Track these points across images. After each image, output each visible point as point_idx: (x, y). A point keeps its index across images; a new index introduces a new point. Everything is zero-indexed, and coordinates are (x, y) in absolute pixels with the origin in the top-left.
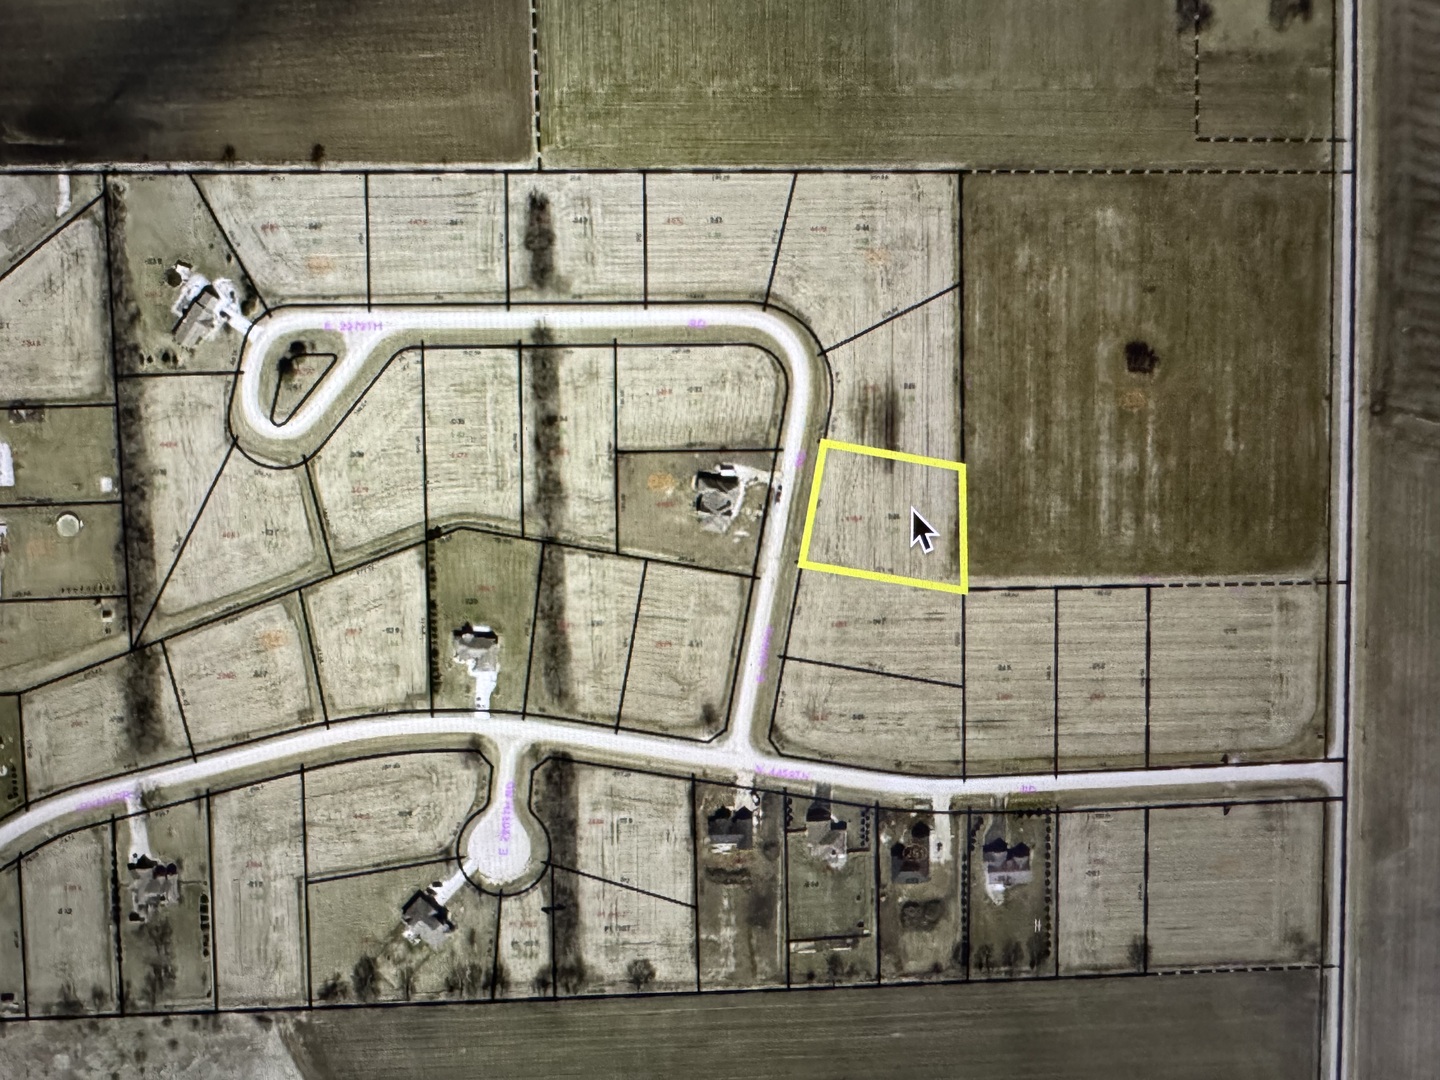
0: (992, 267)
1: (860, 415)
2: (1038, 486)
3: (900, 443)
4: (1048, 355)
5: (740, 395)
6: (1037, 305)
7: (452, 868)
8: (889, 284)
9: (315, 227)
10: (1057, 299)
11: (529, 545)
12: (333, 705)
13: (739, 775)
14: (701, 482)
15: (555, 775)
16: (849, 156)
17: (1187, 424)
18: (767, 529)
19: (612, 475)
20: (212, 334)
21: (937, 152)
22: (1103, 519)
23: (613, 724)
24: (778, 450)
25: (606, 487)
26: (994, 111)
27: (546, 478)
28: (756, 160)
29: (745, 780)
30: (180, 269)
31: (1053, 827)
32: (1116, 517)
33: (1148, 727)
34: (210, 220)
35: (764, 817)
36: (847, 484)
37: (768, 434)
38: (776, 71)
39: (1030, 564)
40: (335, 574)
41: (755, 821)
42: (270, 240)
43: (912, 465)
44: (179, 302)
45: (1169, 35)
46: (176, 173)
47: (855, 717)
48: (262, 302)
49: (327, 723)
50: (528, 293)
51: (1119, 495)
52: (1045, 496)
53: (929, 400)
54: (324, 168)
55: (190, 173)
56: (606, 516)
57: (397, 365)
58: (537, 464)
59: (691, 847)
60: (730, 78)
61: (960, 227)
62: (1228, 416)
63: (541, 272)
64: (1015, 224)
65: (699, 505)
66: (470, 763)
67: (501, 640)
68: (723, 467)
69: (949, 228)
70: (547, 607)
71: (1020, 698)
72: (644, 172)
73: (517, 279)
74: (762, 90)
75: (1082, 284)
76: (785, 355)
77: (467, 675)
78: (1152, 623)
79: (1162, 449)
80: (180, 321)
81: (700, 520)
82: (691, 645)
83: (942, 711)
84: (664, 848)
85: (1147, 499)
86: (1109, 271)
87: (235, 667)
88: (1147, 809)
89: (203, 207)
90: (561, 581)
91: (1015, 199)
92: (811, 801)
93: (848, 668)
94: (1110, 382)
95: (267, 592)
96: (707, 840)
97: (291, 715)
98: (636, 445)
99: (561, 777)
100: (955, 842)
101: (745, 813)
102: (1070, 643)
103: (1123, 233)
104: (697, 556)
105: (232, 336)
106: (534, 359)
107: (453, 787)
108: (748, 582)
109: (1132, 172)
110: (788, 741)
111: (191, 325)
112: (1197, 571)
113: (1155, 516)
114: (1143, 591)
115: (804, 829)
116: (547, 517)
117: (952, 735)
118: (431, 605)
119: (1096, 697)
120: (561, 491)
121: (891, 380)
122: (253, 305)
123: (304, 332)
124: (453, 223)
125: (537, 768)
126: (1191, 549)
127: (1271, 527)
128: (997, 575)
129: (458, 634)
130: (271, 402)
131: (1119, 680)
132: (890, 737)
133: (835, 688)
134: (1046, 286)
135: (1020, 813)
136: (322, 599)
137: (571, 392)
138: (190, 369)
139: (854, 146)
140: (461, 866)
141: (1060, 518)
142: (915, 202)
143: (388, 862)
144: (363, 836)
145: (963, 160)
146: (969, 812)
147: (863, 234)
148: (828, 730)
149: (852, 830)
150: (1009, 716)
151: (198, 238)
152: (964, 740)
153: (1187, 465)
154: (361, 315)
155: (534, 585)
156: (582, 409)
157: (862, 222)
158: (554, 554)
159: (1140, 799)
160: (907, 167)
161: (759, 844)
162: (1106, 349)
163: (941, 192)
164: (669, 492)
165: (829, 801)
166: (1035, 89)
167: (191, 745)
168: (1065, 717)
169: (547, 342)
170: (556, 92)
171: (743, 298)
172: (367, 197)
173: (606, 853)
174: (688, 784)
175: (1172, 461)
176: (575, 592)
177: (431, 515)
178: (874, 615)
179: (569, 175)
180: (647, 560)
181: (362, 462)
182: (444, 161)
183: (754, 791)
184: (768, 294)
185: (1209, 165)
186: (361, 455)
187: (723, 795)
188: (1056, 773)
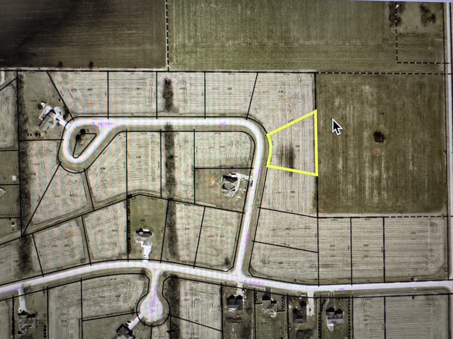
0: (326, 105)
1: (280, 156)
2: (343, 182)
3: (295, 166)
4: (347, 136)
5: (238, 149)
6: (342, 118)
7: (134, 316)
8: (290, 111)
9: (90, 90)
10: (350, 117)
11: (164, 200)
12: (93, 257)
13: (238, 283)
14: (224, 179)
15: (172, 283)
16: (276, 67)
17: (396, 159)
18: (248, 196)
19: (193, 176)
20: (53, 126)
21: (307, 65)
22: (367, 193)
23: (193, 265)
24: (251, 168)
25: (190, 181)
26: (326, 52)
27: (170, 177)
28: (243, 68)
29: (240, 285)
30: (42, 104)
31: (351, 303)
32: (372, 192)
33: (384, 268)
34: (53, 87)
35: (247, 299)
36: (276, 180)
37: (248, 163)
38: (251, 38)
39: (341, 209)
40: (94, 210)
41: (244, 300)
42: (74, 94)
43: (299, 174)
44: (42, 115)
45: (386, 27)
46: (42, 71)
47: (279, 263)
48: (71, 115)
49: (90, 264)
50: (164, 113)
51: (372, 185)
52: (346, 184)
53: (305, 151)
54: (93, 70)
55: (47, 71)
56: (191, 191)
57: (117, 138)
58: (166, 173)
59: (221, 309)
60: (234, 40)
61: (315, 92)
62: (410, 158)
63: (169, 106)
64: (334, 90)
65: (224, 187)
66: (142, 278)
67: (152, 234)
68: (232, 174)
69: (311, 92)
70: (169, 223)
71: (338, 257)
72: (205, 72)
73: (160, 108)
74: (246, 44)
75: (358, 111)
76: (254, 135)
77: (141, 247)
78: (385, 230)
79: (387, 169)
80: (42, 122)
81: (224, 192)
82: (221, 237)
83: (311, 261)
84: (211, 310)
85: (382, 186)
86: (367, 107)
87: (58, 243)
88: (385, 297)
89: (51, 82)
90: (175, 213)
91: (334, 82)
92: (264, 293)
93: (277, 245)
94: (369, 145)
95: (70, 216)
96: (226, 307)
97: (77, 260)
98: (201, 166)
99: (174, 283)
100: (316, 308)
101: (240, 297)
102: (356, 237)
103: (372, 95)
104: (223, 205)
105: (60, 127)
106: (166, 136)
107: (135, 287)
108: (241, 214)
109: (375, 73)
110: (255, 271)
111: (45, 123)
112: (401, 212)
113: (385, 193)
114: (382, 219)
115: (261, 303)
116: (170, 191)
117: (314, 270)
118: (128, 222)
119: (366, 256)
120: (175, 182)
121: (291, 145)
122: (68, 116)
123: (85, 126)
124: (138, 89)
125: (165, 280)
126: (398, 204)
127: (426, 196)
128: (329, 212)
129: (138, 232)
130: (73, 150)
131: (374, 250)
132: (291, 270)
133: (272, 252)
134: (345, 112)
135: (339, 298)
136: (89, 219)
137: (179, 148)
138: (45, 138)
139: (278, 64)
140: (138, 315)
141: (352, 193)
142: (299, 83)
143: (112, 314)
144: (102, 304)
145: (316, 69)
146: (321, 297)
147: (281, 94)
148: (270, 267)
149: (279, 303)
150: (334, 263)
151: (49, 93)
152: (319, 271)
153: (396, 175)
154: (105, 120)
155: (165, 215)
156: (182, 153)
157: (281, 90)
158: (172, 204)
159: (382, 293)
160: (296, 71)
161: (245, 309)
162: (367, 134)
163: (308, 80)
164: (213, 183)
165: (270, 293)
166: (340, 45)
167: (42, 271)
168: (354, 264)
169: (170, 130)
170: (174, 45)
171: (239, 115)
172: (108, 80)
173: (190, 311)
174: (219, 287)
175: (391, 174)
176: (180, 217)
177: (129, 190)
178: (285, 227)
179: (179, 73)
180: (205, 206)
181: (105, 171)
182: (135, 68)
183: (243, 289)
184: (248, 114)
185: (402, 71)
186: (104, 169)
187: (232, 291)
188: (352, 284)
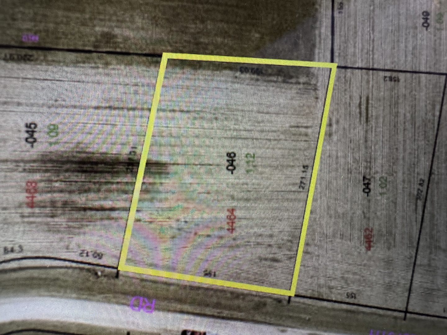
1: (77, 215)
43: (158, 134)
53: (55, 104)
93: (421, 229)
